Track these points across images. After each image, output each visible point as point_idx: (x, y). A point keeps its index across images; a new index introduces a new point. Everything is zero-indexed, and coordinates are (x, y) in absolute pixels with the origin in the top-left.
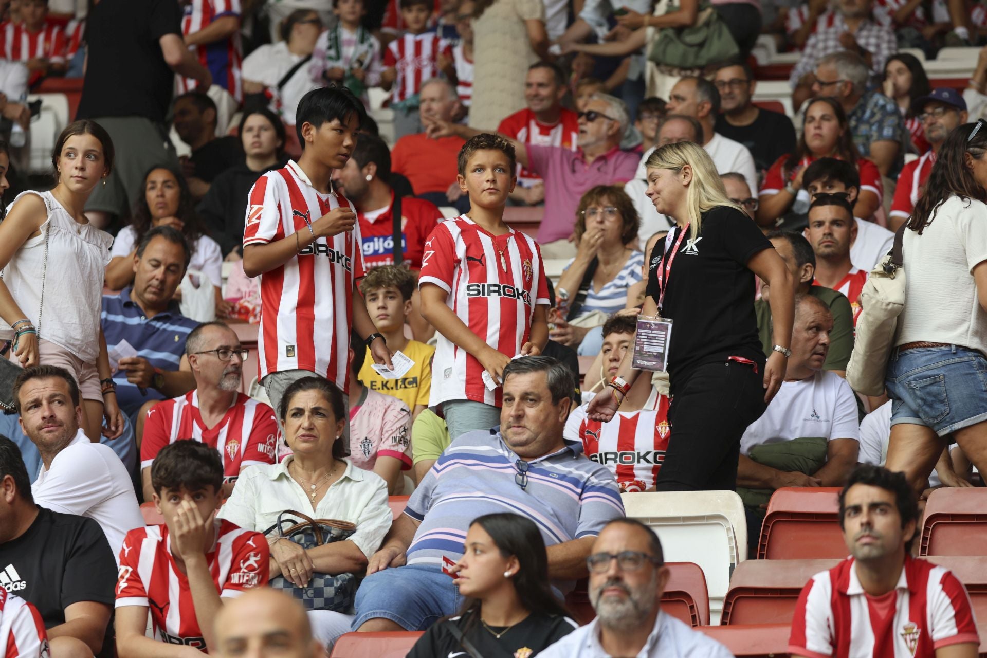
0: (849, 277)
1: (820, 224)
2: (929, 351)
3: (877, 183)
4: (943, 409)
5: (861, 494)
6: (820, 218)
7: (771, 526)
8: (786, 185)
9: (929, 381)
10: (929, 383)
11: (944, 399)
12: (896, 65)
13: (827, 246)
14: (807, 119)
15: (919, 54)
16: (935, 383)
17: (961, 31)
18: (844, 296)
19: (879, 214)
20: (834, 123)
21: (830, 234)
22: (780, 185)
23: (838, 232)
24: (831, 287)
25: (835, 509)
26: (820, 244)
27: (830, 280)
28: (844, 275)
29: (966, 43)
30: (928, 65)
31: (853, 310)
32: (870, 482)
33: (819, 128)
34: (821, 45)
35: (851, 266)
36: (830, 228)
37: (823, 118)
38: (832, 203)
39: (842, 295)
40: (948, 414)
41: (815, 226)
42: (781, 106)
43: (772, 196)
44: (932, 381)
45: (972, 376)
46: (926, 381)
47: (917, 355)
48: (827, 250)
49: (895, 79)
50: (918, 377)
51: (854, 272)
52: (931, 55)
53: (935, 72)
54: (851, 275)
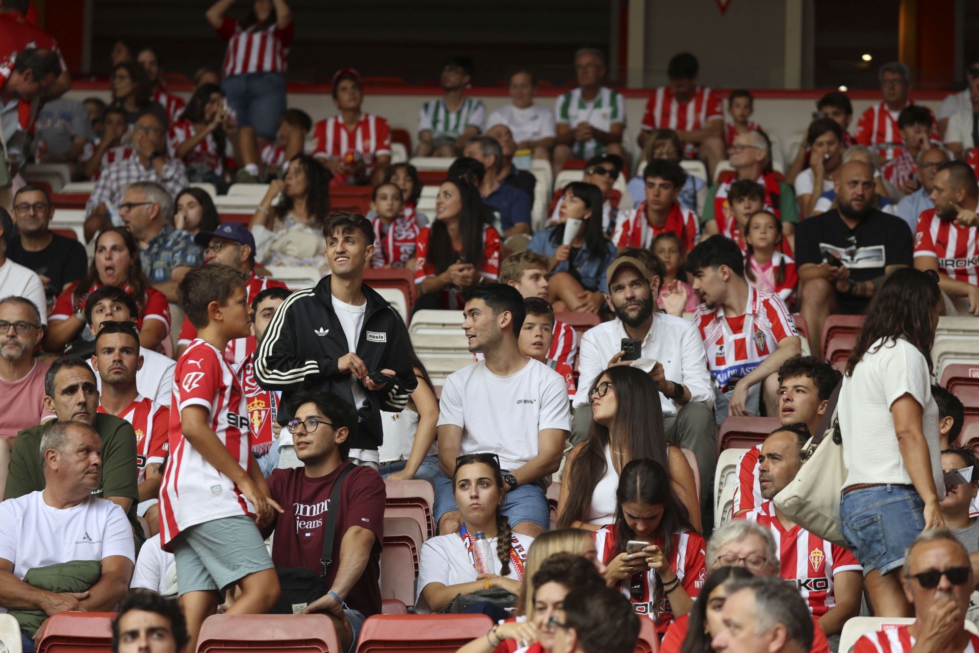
0: (134, 404)
1: (110, 350)
2: (867, 491)
3: (165, 312)
4: (880, 549)
5: (137, 620)
6: (109, 345)
7: (46, 650)
8: (76, 312)
9: (867, 521)
10: (867, 523)
11: (882, 539)
12: (186, 199)
13: (116, 373)
14: (99, 249)
15: (210, 189)
16: (873, 522)
17: (251, 168)
18: (129, 424)
19: (166, 343)
20: (125, 252)
21: (120, 361)
22: (71, 312)
23: (128, 359)
24: (116, 414)
25: (108, 634)
26: (109, 371)
27: (116, 408)
28: (129, 403)
29: (257, 180)
30: (218, 200)
31: (137, 437)
32: (147, 608)
33: (110, 259)
34: (113, 176)
35: (137, 394)
36: (119, 355)
37: (114, 248)
38: (122, 331)
39: (127, 423)
40: (885, 553)
41: (104, 353)
42: (74, 234)
43: (63, 321)
44: (870, 522)
45: (908, 516)
46: (865, 522)
47: (857, 497)
48: (117, 377)
49: (186, 212)
50: (858, 518)
51: (139, 399)
52: (222, 190)
53: (225, 207)
54: (137, 403)
